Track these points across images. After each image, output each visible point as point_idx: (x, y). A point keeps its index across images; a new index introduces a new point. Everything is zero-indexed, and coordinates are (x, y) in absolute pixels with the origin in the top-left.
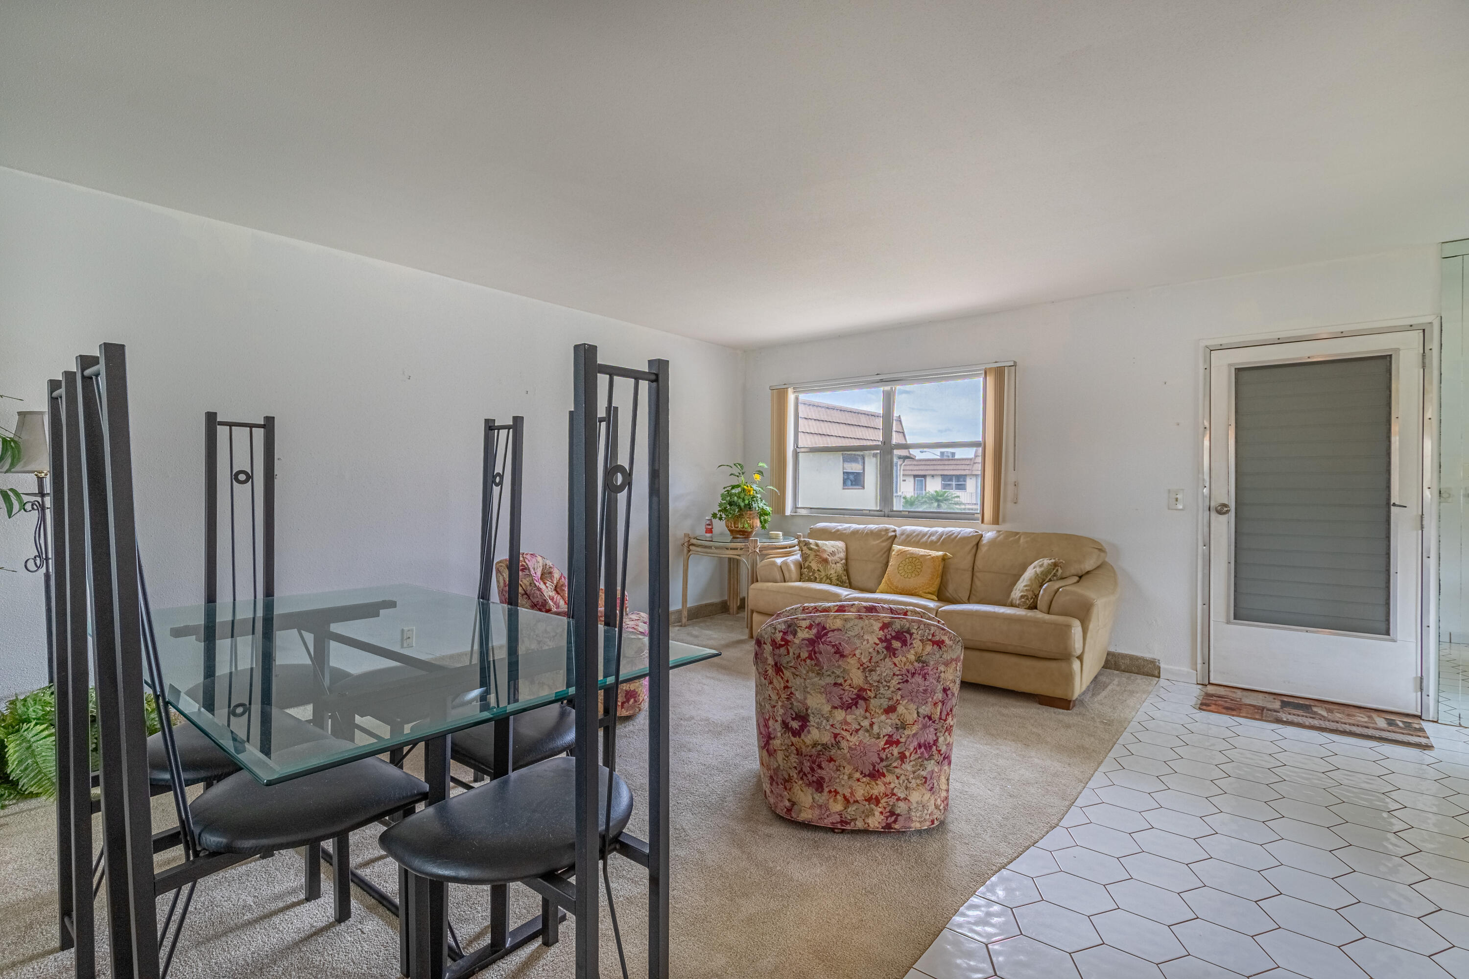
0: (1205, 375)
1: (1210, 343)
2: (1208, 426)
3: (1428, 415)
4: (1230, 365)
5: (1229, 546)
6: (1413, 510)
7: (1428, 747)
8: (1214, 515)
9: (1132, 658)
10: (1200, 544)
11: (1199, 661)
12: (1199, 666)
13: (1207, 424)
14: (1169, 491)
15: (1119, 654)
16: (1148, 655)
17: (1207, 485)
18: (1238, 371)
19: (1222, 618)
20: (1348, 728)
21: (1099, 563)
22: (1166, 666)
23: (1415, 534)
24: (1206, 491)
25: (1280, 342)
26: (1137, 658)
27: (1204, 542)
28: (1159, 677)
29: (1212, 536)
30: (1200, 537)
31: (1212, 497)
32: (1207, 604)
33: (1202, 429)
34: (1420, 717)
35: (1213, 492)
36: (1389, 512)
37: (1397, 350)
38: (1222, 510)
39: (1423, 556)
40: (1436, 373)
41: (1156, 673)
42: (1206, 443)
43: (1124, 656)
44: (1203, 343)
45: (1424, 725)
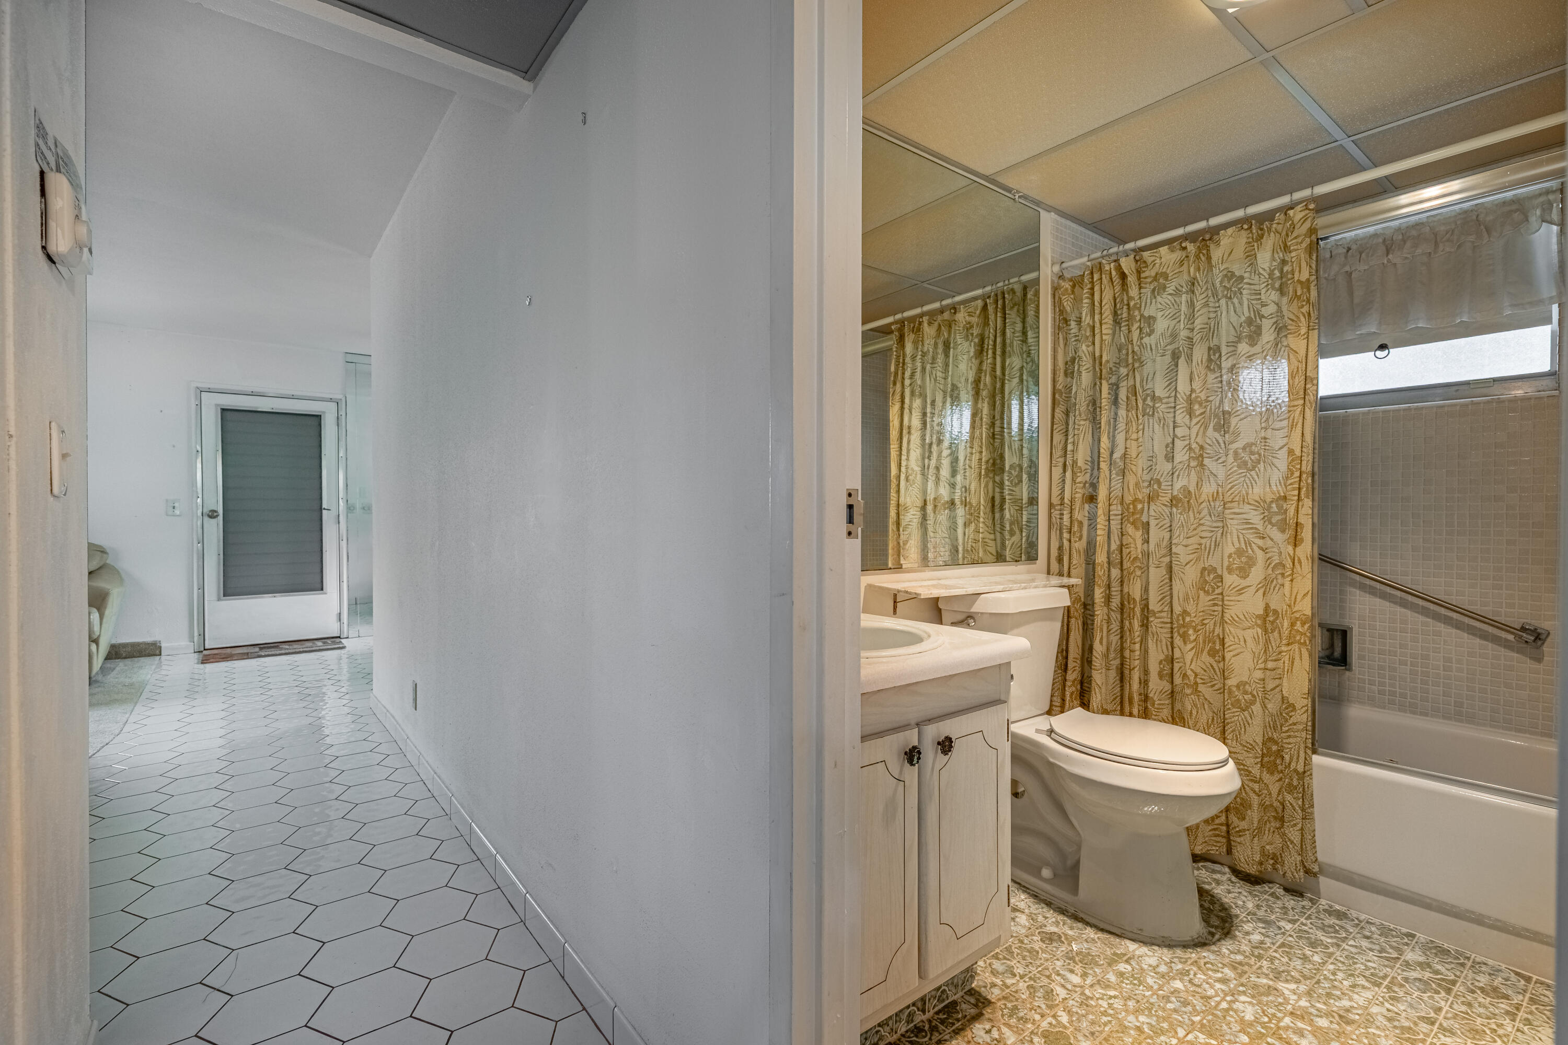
0: (196, 410)
1: (200, 385)
2: (200, 450)
3: (341, 455)
4: (217, 405)
5: (219, 541)
6: (334, 513)
7: (344, 648)
8: (206, 519)
9: (133, 645)
10: (195, 542)
11: (196, 634)
12: (196, 639)
13: (199, 448)
14: (167, 501)
15: (120, 644)
16: (149, 639)
17: (200, 496)
18: (223, 410)
19: (214, 597)
20: (301, 650)
21: (102, 563)
22: (167, 645)
23: (335, 527)
24: (199, 500)
25: (252, 394)
26: (138, 644)
27: (198, 538)
28: (160, 655)
29: (205, 535)
30: (195, 537)
31: (205, 505)
32: (202, 588)
33: (195, 452)
34: (339, 637)
35: (205, 501)
36: (321, 513)
37: (324, 412)
38: (212, 515)
39: (340, 539)
40: (344, 429)
41: (158, 652)
42: (199, 465)
43: (125, 645)
44: (194, 385)
45: (342, 640)
